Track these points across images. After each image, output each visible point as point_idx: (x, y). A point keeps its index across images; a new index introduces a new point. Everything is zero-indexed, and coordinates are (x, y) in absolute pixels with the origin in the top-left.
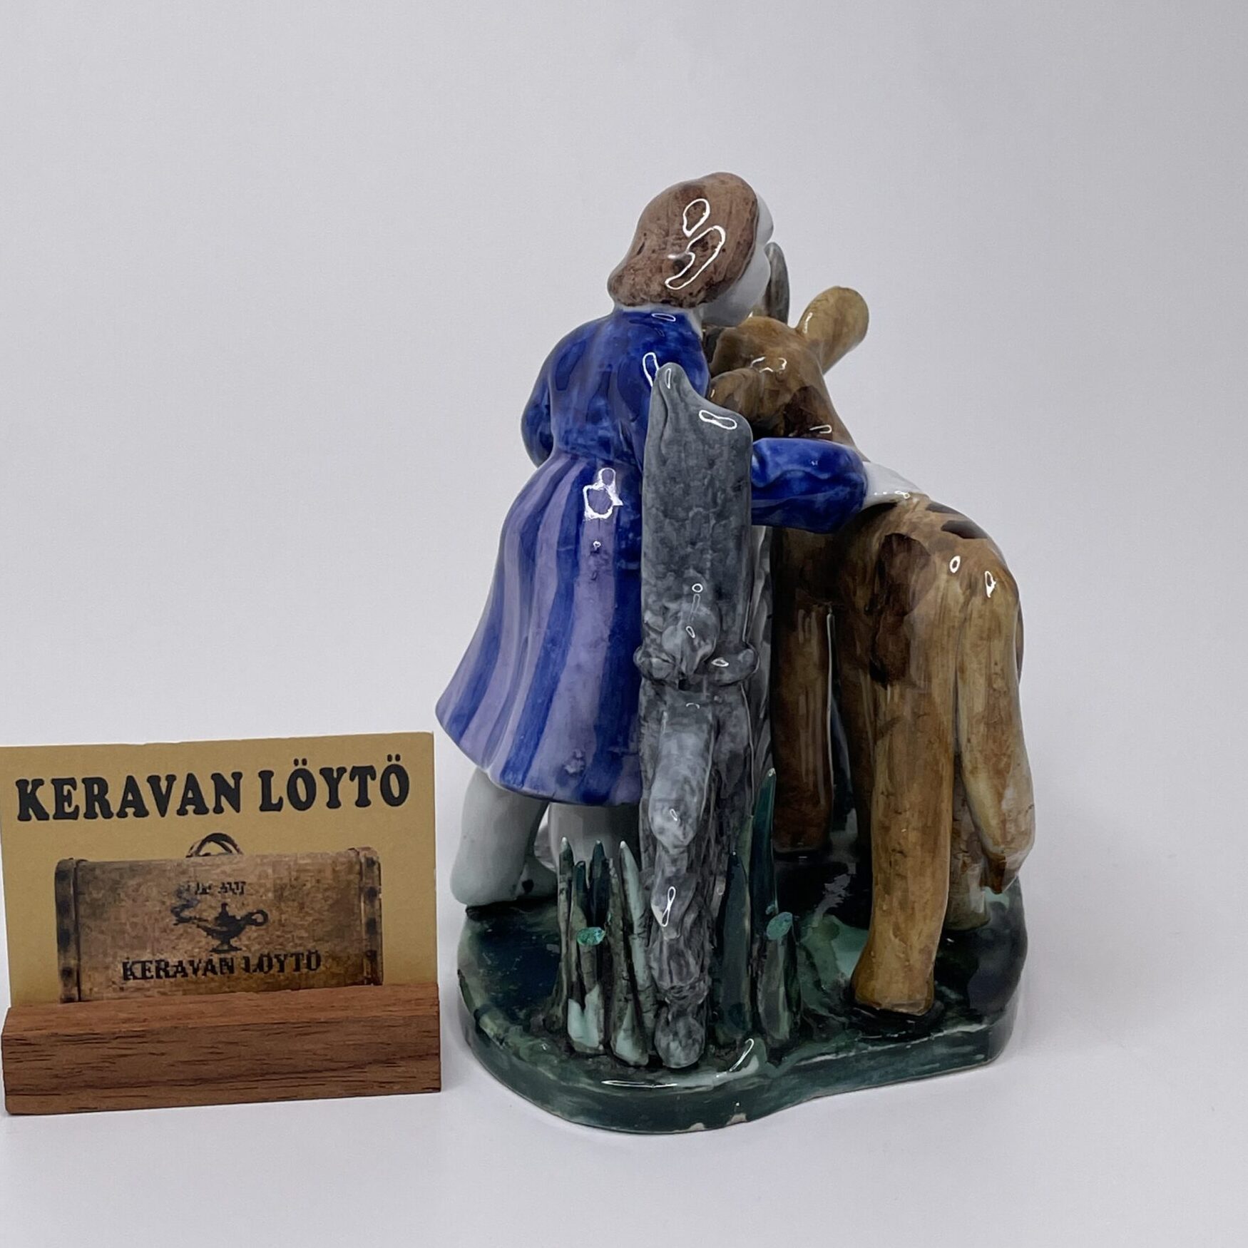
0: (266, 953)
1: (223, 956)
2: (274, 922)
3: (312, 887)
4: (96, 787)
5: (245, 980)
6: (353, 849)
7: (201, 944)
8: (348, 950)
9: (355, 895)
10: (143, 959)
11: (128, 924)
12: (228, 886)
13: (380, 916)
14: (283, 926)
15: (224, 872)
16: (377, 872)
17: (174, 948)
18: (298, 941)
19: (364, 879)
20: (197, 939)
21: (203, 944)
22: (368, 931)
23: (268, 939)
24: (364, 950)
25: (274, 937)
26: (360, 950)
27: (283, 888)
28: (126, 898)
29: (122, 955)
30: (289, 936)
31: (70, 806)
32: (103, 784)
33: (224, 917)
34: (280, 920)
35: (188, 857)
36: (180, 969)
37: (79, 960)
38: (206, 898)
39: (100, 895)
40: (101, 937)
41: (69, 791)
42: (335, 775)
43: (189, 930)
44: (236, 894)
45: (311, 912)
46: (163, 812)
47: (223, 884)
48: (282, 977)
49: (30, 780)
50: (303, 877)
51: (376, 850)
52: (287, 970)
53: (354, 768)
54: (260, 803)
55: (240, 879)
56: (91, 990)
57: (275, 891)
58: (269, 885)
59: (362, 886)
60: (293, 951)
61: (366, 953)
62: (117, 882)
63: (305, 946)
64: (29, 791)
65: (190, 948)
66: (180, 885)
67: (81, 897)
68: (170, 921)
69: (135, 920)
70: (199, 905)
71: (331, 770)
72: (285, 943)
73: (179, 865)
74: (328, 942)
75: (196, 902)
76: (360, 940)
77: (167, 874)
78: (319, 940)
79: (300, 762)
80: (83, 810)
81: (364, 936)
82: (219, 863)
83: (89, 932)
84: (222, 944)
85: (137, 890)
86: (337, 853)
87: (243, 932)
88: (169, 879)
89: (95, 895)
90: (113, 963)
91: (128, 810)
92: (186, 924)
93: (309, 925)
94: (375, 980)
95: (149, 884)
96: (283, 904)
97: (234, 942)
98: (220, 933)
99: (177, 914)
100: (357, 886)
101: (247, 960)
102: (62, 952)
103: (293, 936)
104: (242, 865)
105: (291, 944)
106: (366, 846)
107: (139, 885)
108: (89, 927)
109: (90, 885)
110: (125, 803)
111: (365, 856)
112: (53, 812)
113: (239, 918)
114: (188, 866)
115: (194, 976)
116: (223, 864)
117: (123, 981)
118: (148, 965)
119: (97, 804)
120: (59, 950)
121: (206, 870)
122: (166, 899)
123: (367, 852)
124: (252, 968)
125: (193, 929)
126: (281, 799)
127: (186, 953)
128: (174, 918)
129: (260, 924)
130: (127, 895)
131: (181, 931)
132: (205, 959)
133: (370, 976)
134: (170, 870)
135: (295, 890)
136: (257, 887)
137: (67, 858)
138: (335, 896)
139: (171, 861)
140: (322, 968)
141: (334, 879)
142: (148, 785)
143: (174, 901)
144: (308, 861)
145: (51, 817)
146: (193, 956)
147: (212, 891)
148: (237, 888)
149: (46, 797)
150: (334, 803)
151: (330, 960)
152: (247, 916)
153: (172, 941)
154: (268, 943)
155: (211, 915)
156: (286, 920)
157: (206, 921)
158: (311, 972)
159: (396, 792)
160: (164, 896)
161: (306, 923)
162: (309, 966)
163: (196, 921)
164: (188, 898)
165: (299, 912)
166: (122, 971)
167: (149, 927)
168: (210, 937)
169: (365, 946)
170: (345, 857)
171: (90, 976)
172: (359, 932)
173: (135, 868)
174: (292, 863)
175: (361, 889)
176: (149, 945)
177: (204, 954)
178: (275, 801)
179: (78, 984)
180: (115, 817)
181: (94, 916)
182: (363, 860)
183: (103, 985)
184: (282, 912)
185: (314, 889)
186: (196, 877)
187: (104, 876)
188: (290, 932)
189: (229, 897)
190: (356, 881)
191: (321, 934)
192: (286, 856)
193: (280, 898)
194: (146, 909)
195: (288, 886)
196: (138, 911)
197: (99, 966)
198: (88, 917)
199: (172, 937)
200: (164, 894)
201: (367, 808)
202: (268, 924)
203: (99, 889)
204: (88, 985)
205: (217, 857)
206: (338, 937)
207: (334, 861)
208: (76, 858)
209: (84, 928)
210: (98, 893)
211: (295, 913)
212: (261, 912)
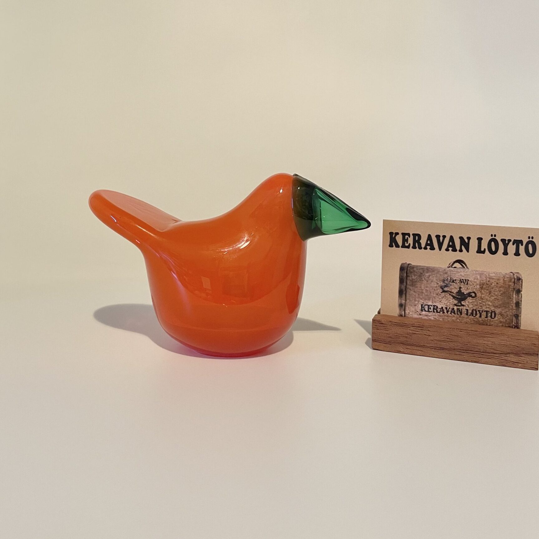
0: (475, 309)
1: (458, 307)
2: (479, 297)
4: (417, 237)
5: (466, 318)
6: (512, 272)
7: (450, 302)
8: (507, 313)
9: (512, 291)
10: (429, 304)
11: (424, 290)
12: (462, 280)
13: (521, 301)
14: (482, 299)
15: (461, 275)
16: (521, 283)
17: (440, 301)
18: (488, 306)
19: (516, 285)
20: (449, 299)
22: (516, 306)
23: (476, 303)
24: (514, 313)
25: (478, 303)
26: (512, 313)
27: (483, 284)
28: (424, 280)
29: (422, 301)
30: (483, 303)
31: (407, 243)
32: (419, 236)
33: (460, 292)
34: (481, 297)
35: (448, 267)
36: (442, 310)
37: (406, 301)
38: (454, 285)
40: (414, 293)
41: (407, 238)
42: (507, 242)
43: (446, 295)
44: (465, 284)
45: (494, 295)
46: (440, 249)
47: (460, 280)
48: (480, 320)
49: (394, 233)
50: (491, 281)
51: (521, 274)
52: (482, 317)
53: (514, 240)
54: (476, 249)
55: (467, 279)
56: (409, 313)
57: (480, 285)
58: (478, 282)
59: (514, 287)
60: (486, 310)
61: (514, 315)
62: (422, 274)
63: (490, 308)
64: (393, 236)
65: (446, 302)
66: (444, 277)
67: (409, 277)
68: (440, 291)
69: (427, 289)
70: (451, 286)
71: (505, 240)
72: (482, 306)
73: (445, 270)
74: (499, 308)
75: (449, 285)
76: (512, 309)
77: (440, 273)
78: (497, 307)
79: (493, 236)
80: (411, 245)
81: (514, 308)
82: (460, 271)
83: (410, 291)
84: (458, 303)
85: (428, 277)
86: (506, 273)
87: (467, 299)
88: (441, 275)
89: (413, 277)
90: (418, 304)
91: (427, 247)
92: (445, 293)
93: (492, 300)
94: (517, 327)
95: (433, 276)
96: (482, 291)
97: (463, 303)
98: (457, 298)
99: (442, 289)
100: (513, 287)
101: (467, 310)
102: (400, 297)
103: (486, 304)
104: (468, 273)
105: (485, 307)
106: (517, 272)
107: (429, 276)
108: (410, 289)
109: (412, 273)
110: (427, 244)
112: (401, 245)
113: (465, 294)
114: (448, 270)
115: (447, 314)
116: (461, 272)
117: (421, 311)
118: (430, 306)
119: (417, 244)
120: (399, 297)
121: (454, 273)
122: (439, 282)
123: (517, 274)
124: (469, 314)
125: (447, 295)
126: (485, 249)
127: (444, 304)
128: (441, 290)
131: (444, 295)
132: (451, 307)
133: (515, 325)
134: (441, 272)
135: (488, 286)
136: (473, 282)
137: (404, 262)
138: (503, 290)
139: (443, 268)
140: (496, 318)
141: (504, 284)
142: (436, 238)
143: (441, 284)
144: (494, 275)
145: (400, 247)
146: (447, 306)
147: (456, 282)
148: (465, 282)
149: (399, 239)
150: (505, 253)
151: (500, 315)
152: (468, 293)
153: (440, 299)
154: (476, 305)
155: (455, 291)
156: (483, 297)
157: (453, 293)
158: (493, 319)
159: (531, 252)
160: (438, 281)
162: (491, 316)
163: (449, 292)
164: (447, 283)
165: (489, 295)
166: (420, 307)
167: (432, 292)
170: (509, 275)
171: (409, 308)
172: (512, 306)
173: (429, 269)
174: (487, 275)
175: (514, 289)
176: (431, 299)
178: (482, 250)
179: (405, 310)
180: (423, 249)
181: (412, 285)
182: (516, 277)
183: (414, 312)
184: (482, 294)
185: (495, 286)
186: (450, 275)
187: (417, 271)
188: (485, 302)
189: (462, 285)
190: (512, 285)
191: (497, 305)
192: (485, 272)
193: (482, 288)
194: (431, 285)
195: (485, 284)
196: (428, 285)
197: (412, 304)
198: (410, 285)
199: (440, 297)
200: (438, 280)
201: (519, 256)
202: (477, 298)
203: (415, 275)
204: (408, 311)
205: (459, 269)
206: (504, 307)
207: (504, 276)
208: (408, 263)
209: (409, 289)
210: (415, 277)
211: (488, 294)
212: (474, 292)
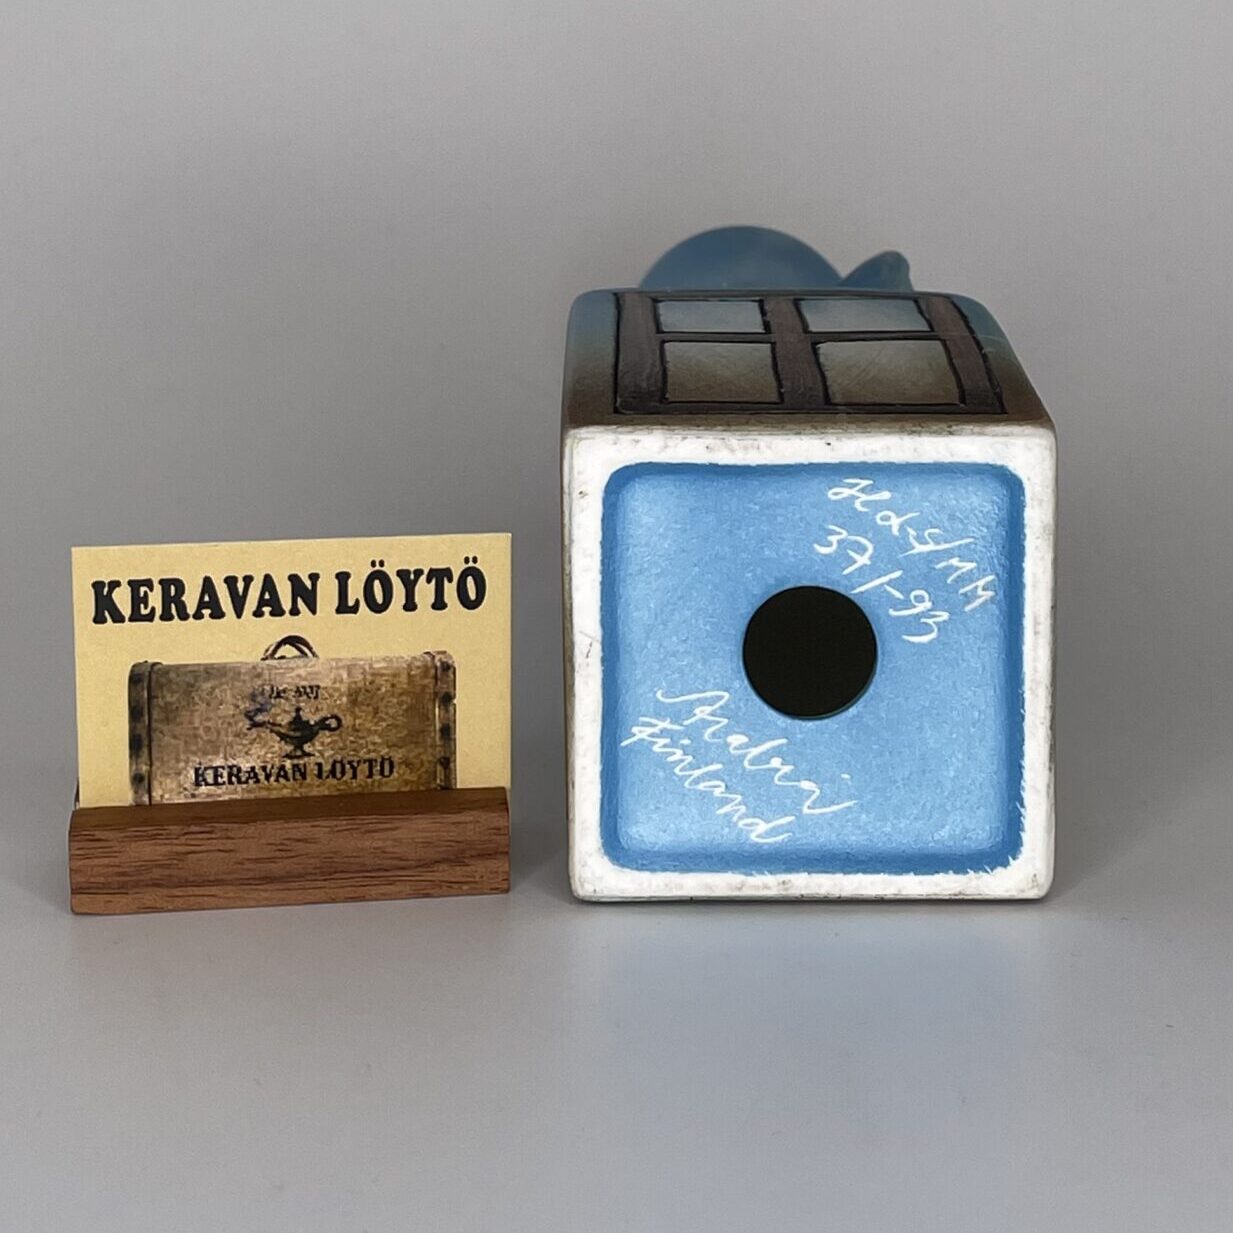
0: (339, 759)
1: (296, 761)
2: (348, 727)
3: (387, 691)
4: (173, 588)
5: (318, 786)
6: (428, 652)
7: (274, 749)
8: (422, 757)
9: (430, 699)
10: (214, 765)
11: (201, 728)
12: (302, 690)
13: (455, 722)
14: (357, 731)
15: (299, 676)
16: (452, 676)
17: (247, 753)
18: (371, 747)
19: (439, 683)
21: (276, 748)
22: (442, 738)
23: (341, 745)
24: (438, 756)
25: (348, 742)
26: (434, 756)
27: (357, 692)
28: (200, 702)
29: (195, 760)
30: (362, 741)
31: (146, 608)
32: (179, 585)
33: (297, 722)
34: (354, 725)
35: (263, 659)
36: (252, 775)
37: (151, 765)
38: (280, 703)
39: (174, 699)
40: (173, 741)
42: (412, 577)
43: (263, 735)
44: (309, 698)
45: (385, 717)
46: (239, 613)
47: (298, 688)
48: (354, 785)
49: (107, 582)
50: (380, 681)
51: (451, 653)
52: (360, 776)
53: (431, 570)
54: (336, 604)
55: (314, 683)
56: (162, 796)
57: (350, 695)
58: (344, 688)
59: (436, 690)
60: (367, 757)
61: (439, 760)
62: (192, 686)
63: (378, 753)
65: (263, 753)
66: (254, 689)
67: (155, 700)
68: (245, 724)
69: (209, 724)
70: (273, 710)
71: (408, 572)
72: (359, 749)
73: (254, 668)
74: (401, 748)
75: (269, 706)
76: (434, 746)
77: (242, 677)
78: (394, 745)
79: (377, 564)
80: (159, 612)
81: (438, 742)
82: (294, 666)
83: (161, 735)
84: (295, 750)
85: (210, 693)
86: (414, 658)
87: (317, 738)
88: (244, 682)
89: (169, 698)
90: (185, 769)
91: (204, 611)
92: (260, 729)
93: (383, 730)
94: (448, 787)
95: (225, 687)
96: (357, 710)
98: (292, 738)
99: (251, 718)
100: (432, 691)
101: (320, 765)
102: (134, 757)
103: (367, 742)
104: (316, 669)
105: (364, 750)
106: (440, 649)
107: (213, 688)
108: (161, 732)
109: (164, 688)
110: (201, 605)
111: (440, 660)
112: (129, 614)
113: (312, 723)
114: (263, 669)
115: (266, 783)
116: (298, 667)
117: (194, 787)
118: (220, 770)
119: (173, 606)
120: (131, 756)
121: (280, 674)
122: (240, 703)
123: (442, 656)
124: (325, 775)
125: (266, 733)
126: (357, 602)
128: (247, 723)
129: (334, 730)
130: (201, 699)
131: (255, 736)
132: (278, 764)
133: (443, 784)
134: (245, 674)
135: (369, 695)
136: (331, 691)
137: (141, 661)
138: (409, 701)
139: (247, 664)
140: (395, 774)
141: (409, 684)
142: (225, 586)
143: (245, 705)
144: (383, 665)
145: (127, 619)
146: (266, 762)
147: (286, 695)
148: (311, 692)
149: (122, 599)
150: (410, 606)
151: (404, 767)
152: (320, 721)
153: (244, 745)
154: (341, 749)
155: (284, 719)
156: (360, 725)
157: (280, 725)
158: (385, 779)
159: (472, 595)
160: (239, 700)
161: (379, 728)
162: (382, 772)
163: (269, 726)
164: (262, 702)
165: (374, 717)
166: (194, 777)
167: (222, 731)
168: (283, 742)
169: (439, 753)
170: (420, 661)
171: (161, 783)
172: (433, 738)
173: (211, 671)
174: (367, 667)
175: (436, 694)
176: (222, 749)
177: (277, 760)
178: (351, 603)
179: (149, 792)
180: (191, 619)
181: (167, 720)
182: (438, 664)
183: (175, 793)
184: (356, 717)
185: (389, 694)
186: (270, 680)
187: (178, 679)
188: (363, 738)
189: (303, 701)
190: (431, 686)
191: (395, 740)
192: (361, 660)
193: (354, 702)
194: (220, 713)
195: (363, 691)
196: (212, 715)
197: (171, 771)
198: (162, 721)
199: (245, 742)
200: (238, 697)
201: (444, 611)
202: (341, 729)
203: (173, 692)
204: (160, 792)
205: (292, 661)
206: (412, 742)
207: (409, 665)
208: (151, 661)
209: (157, 733)
210: (172, 697)
211: (369, 718)
212: (335, 717)
